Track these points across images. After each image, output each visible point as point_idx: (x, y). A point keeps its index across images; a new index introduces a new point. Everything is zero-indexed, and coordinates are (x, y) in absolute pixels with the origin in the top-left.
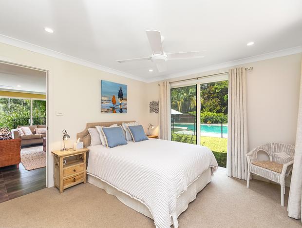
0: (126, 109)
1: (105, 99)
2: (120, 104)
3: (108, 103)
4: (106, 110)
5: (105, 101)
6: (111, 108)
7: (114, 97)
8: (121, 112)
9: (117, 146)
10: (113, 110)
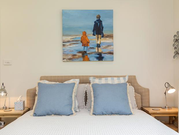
0: (111, 53)
1: (69, 38)
2: (98, 46)
3: (74, 45)
4: (70, 57)
5: (69, 42)
6: (80, 52)
7: (85, 34)
8: (100, 58)
9: (48, 114)
10: (83, 56)
